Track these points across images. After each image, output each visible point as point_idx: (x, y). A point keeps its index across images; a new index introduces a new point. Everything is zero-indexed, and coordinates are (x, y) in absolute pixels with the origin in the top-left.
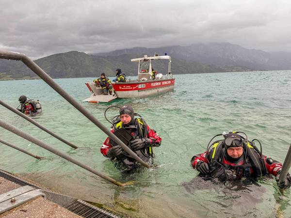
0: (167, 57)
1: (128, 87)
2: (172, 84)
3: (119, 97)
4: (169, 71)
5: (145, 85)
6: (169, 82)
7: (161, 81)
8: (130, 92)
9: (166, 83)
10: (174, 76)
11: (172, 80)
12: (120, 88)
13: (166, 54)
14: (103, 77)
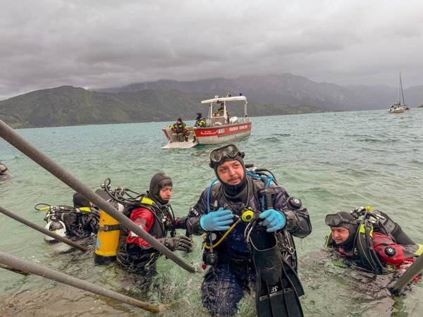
0: (243, 98)
1: (209, 133)
2: (249, 129)
3: (200, 143)
4: (246, 114)
5: (224, 129)
6: (246, 126)
7: (238, 126)
8: (211, 138)
9: (243, 127)
10: (251, 119)
11: (249, 124)
12: (202, 133)
13: (241, 95)
14: (179, 122)
